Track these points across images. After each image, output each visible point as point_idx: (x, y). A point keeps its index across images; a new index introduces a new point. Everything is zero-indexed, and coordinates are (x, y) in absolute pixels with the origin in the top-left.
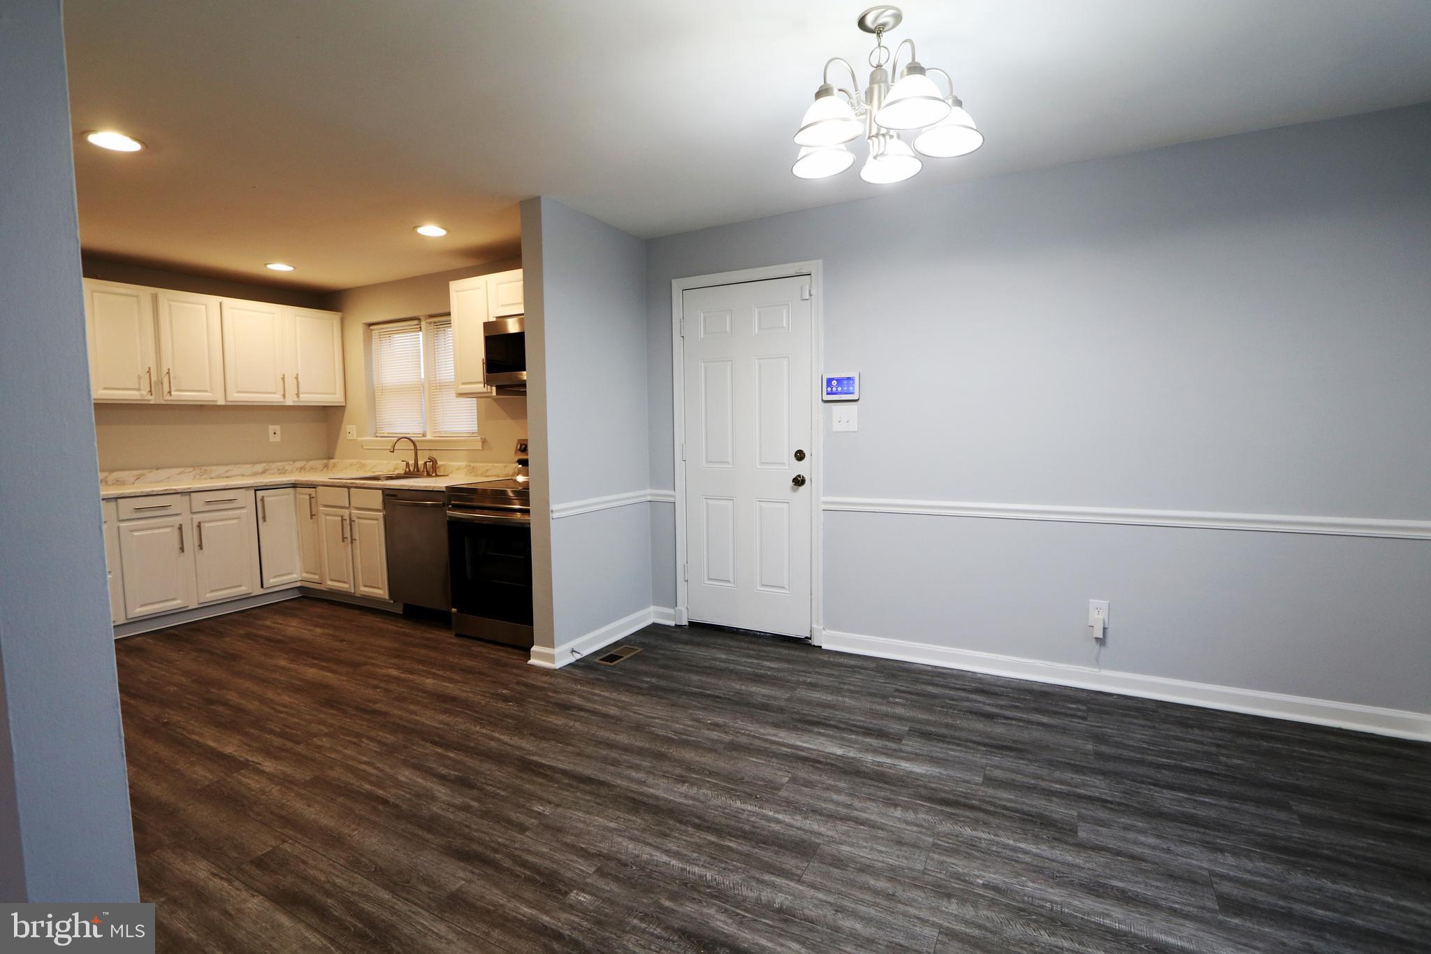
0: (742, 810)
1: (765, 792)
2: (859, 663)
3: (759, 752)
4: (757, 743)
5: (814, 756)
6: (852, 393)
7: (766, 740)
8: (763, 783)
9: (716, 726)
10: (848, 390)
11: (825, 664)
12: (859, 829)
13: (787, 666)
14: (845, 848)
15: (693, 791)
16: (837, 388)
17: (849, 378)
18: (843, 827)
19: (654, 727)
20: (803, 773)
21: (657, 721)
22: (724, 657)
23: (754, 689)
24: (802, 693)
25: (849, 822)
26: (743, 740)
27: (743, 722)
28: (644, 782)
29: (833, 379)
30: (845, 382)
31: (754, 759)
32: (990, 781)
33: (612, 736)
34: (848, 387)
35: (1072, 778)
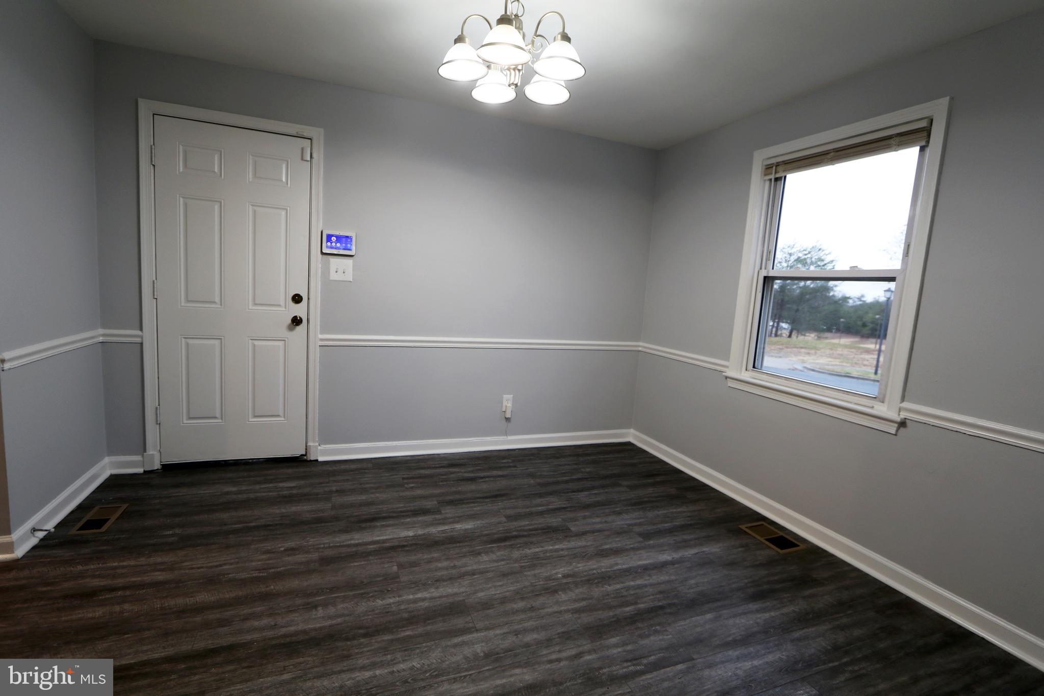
0: (388, 605)
1: (389, 583)
2: (358, 466)
3: (353, 556)
4: (344, 550)
5: (397, 544)
6: (350, 250)
7: (349, 546)
8: (381, 578)
9: (292, 551)
10: (346, 246)
11: (333, 474)
12: (475, 578)
13: (303, 482)
14: (481, 594)
15: (331, 611)
16: (336, 243)
17: (347, 237)
18: (466, 581)
19: (229, 574)
20: (403, 558)
21: (225, 567)
22: (234, 489)
23: (293, 509)
24: (338, 500)
25: (466, 577)
26: (329, 553)
27: (314, 538)
28: (276, 625)
29: (332, 236)
30: (344, 240)
31: (356, 564)
32: (510, 518)
33: (189, 601)
34: (346, 244)
35: (542, 501)
